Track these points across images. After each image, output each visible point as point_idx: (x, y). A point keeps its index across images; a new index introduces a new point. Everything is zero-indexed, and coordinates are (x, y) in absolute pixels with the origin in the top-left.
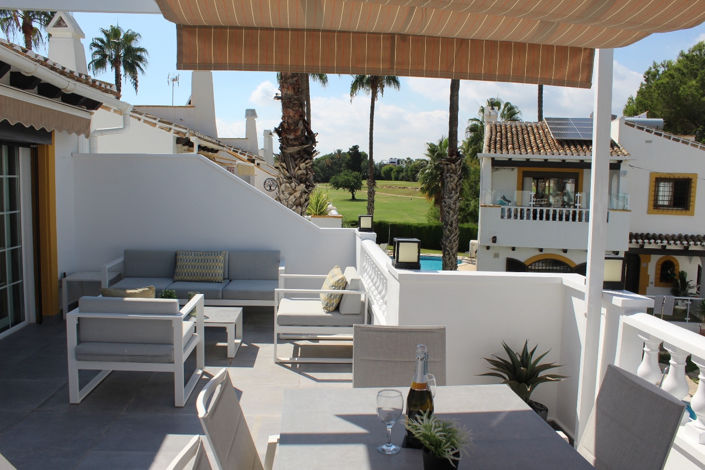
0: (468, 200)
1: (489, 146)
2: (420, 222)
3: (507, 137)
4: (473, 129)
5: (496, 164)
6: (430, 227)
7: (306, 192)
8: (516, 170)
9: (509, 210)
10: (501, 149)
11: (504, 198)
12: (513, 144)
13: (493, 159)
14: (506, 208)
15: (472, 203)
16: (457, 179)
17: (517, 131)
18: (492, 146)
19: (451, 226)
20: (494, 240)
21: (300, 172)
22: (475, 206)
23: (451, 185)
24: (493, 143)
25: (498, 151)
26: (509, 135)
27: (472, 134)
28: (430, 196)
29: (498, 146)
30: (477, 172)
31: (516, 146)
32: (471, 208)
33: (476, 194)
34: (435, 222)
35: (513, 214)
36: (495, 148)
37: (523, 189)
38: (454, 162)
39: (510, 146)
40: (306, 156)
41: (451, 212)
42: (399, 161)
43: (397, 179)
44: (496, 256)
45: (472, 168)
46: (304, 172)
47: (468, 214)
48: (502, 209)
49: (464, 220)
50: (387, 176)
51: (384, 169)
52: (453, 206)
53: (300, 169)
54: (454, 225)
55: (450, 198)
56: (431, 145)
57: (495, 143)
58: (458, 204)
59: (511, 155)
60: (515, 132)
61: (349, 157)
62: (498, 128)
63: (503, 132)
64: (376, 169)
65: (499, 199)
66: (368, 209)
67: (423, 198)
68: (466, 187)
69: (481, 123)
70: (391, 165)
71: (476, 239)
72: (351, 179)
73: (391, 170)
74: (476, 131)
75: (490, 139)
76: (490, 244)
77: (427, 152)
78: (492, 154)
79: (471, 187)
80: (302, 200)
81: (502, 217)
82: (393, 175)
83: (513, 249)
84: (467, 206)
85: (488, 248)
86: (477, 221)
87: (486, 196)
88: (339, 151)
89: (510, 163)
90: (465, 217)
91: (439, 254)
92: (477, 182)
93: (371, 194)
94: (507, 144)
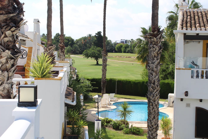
0: (168, 65)
1: (182, 25)
2: (136, 79)
3: (195, 19)
4: (170, 18)
5: (187, 38)
6: (143, 82)
7: (12, 58)
8: (202, 42)
9: (197, 72)
10: (191, 27)
11: (193, 63)
12: (200, 24)
13: (185, 34)
14: (195, 70)
15: (171, 66)
16: (158, 49)
17: (202, 15)
18: (184, 25)
19: (154, 84)
20: (186, 94)
21: (6, 39)
22: (173, 68)
23: (154, 54)
24: (185, 24)
25: (189, 28)
26: (196, 17)
27: (170, 22)
28: (143, 62)
29: (188, 25)
30: (174, 46)
31: (202, 24)
32: (170, 70)
33: (173, 61)
34: (146, 79)
35: (200, 75)
36: (187, 26)
37: (207, 57)
38: (155, 36)
39: (197, 25)
40: (12, 24)
41: (154, 74)
42: (126, 41)
43: (125, 52)
44: (188, 105)
45: (170, 44)
46: (11, 39)
47: (168, 74)
48: (192, 72)
49: (165, 77)
50: (119, 50)
51: (117, 46)
52: (155, 69)
53: (6, 36)
54: (156, 83)
55: (153, 63)
56: (144, 29)
57: (187, 23)
58: (159, 68)
59: (198, 31)
60: (200, 16)
61: (95, 39)
62: (189, 14)
63: (192, 16)
64: (112, 46)
65: (189, 64)
66: (103, 71)
67: (139, 63)
68: (167, 56)
69: (176, 14)
70: (122, 44)
71: (173, 92)
72: (96, 51)
73: (121, 46)
74: (173, 19)
75: (183, 21)
76: (183, 96)
77: (142, 34)
78: (184, 31)
79: (170, 56)
80: (9, 65)
81: (192, 77)
82: (123, 50)
83: (201, 101)
84: (167, 68)
85: (182, 100)
86: (174, 78)
87: (180, 62)
88: (90, 35)
89: (197, 37)
90: (166, 75)
91: (145, 100)
92: (173, 53)
93: (105, 61)
94: (195, 23)
